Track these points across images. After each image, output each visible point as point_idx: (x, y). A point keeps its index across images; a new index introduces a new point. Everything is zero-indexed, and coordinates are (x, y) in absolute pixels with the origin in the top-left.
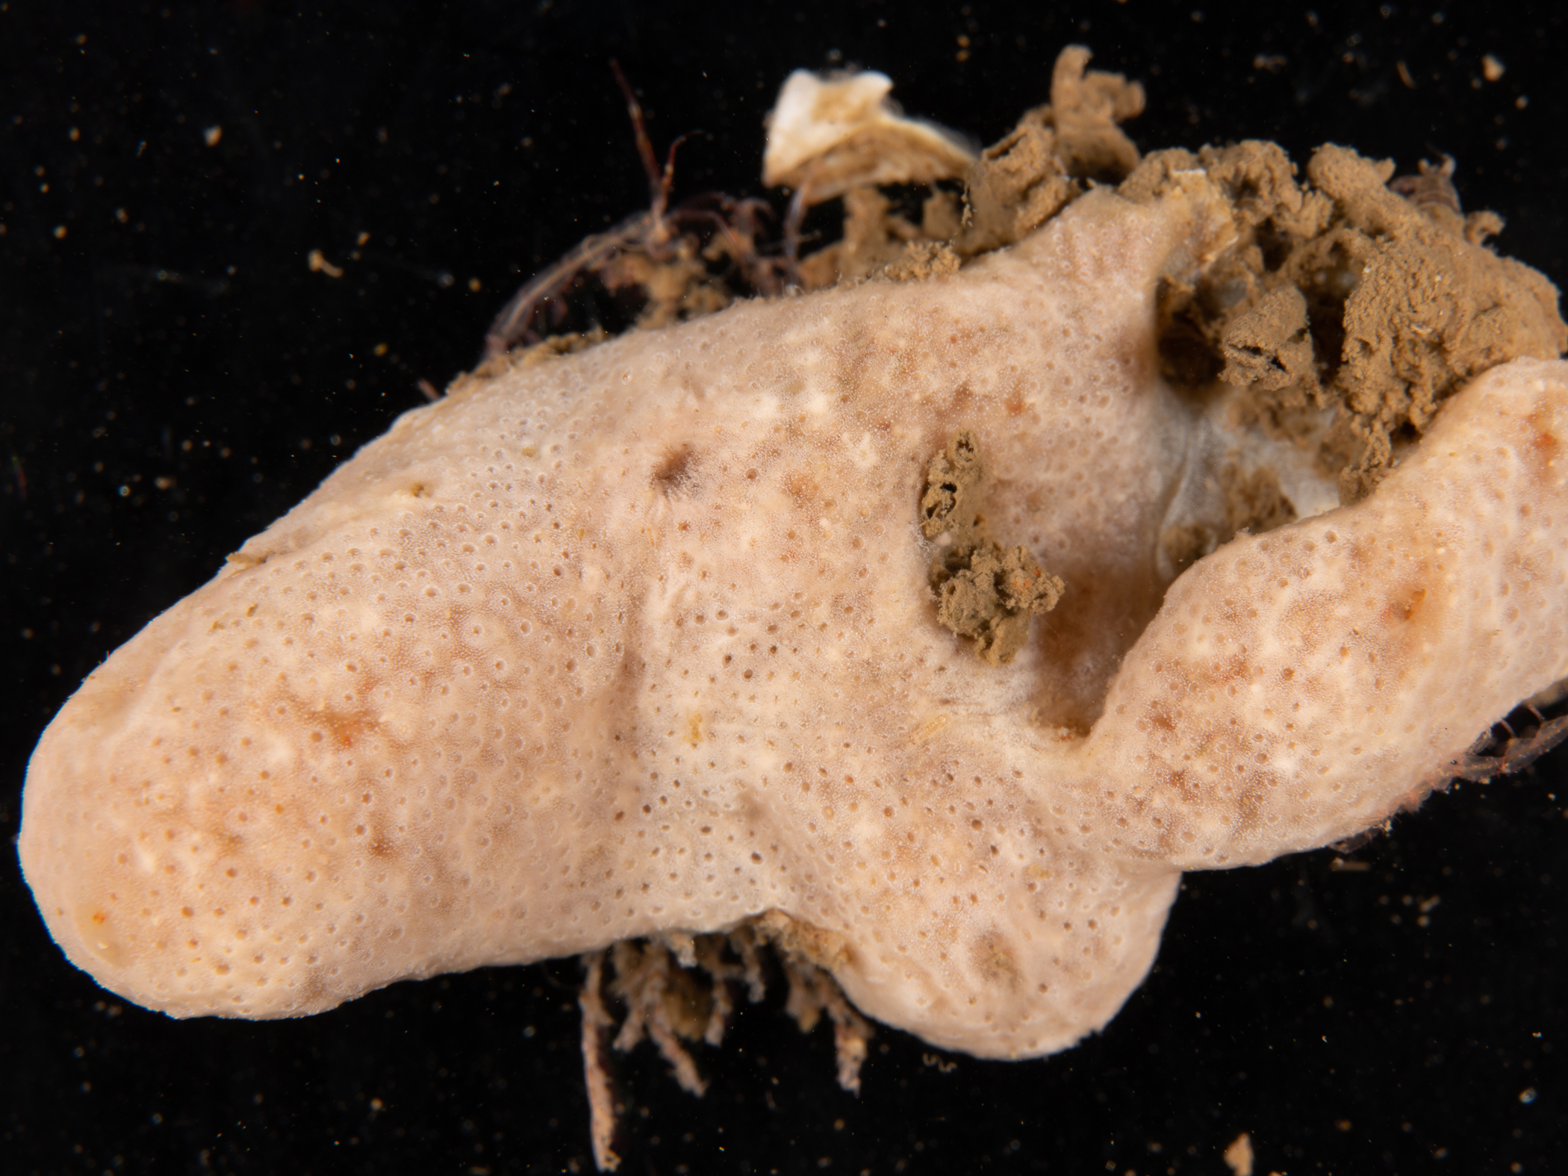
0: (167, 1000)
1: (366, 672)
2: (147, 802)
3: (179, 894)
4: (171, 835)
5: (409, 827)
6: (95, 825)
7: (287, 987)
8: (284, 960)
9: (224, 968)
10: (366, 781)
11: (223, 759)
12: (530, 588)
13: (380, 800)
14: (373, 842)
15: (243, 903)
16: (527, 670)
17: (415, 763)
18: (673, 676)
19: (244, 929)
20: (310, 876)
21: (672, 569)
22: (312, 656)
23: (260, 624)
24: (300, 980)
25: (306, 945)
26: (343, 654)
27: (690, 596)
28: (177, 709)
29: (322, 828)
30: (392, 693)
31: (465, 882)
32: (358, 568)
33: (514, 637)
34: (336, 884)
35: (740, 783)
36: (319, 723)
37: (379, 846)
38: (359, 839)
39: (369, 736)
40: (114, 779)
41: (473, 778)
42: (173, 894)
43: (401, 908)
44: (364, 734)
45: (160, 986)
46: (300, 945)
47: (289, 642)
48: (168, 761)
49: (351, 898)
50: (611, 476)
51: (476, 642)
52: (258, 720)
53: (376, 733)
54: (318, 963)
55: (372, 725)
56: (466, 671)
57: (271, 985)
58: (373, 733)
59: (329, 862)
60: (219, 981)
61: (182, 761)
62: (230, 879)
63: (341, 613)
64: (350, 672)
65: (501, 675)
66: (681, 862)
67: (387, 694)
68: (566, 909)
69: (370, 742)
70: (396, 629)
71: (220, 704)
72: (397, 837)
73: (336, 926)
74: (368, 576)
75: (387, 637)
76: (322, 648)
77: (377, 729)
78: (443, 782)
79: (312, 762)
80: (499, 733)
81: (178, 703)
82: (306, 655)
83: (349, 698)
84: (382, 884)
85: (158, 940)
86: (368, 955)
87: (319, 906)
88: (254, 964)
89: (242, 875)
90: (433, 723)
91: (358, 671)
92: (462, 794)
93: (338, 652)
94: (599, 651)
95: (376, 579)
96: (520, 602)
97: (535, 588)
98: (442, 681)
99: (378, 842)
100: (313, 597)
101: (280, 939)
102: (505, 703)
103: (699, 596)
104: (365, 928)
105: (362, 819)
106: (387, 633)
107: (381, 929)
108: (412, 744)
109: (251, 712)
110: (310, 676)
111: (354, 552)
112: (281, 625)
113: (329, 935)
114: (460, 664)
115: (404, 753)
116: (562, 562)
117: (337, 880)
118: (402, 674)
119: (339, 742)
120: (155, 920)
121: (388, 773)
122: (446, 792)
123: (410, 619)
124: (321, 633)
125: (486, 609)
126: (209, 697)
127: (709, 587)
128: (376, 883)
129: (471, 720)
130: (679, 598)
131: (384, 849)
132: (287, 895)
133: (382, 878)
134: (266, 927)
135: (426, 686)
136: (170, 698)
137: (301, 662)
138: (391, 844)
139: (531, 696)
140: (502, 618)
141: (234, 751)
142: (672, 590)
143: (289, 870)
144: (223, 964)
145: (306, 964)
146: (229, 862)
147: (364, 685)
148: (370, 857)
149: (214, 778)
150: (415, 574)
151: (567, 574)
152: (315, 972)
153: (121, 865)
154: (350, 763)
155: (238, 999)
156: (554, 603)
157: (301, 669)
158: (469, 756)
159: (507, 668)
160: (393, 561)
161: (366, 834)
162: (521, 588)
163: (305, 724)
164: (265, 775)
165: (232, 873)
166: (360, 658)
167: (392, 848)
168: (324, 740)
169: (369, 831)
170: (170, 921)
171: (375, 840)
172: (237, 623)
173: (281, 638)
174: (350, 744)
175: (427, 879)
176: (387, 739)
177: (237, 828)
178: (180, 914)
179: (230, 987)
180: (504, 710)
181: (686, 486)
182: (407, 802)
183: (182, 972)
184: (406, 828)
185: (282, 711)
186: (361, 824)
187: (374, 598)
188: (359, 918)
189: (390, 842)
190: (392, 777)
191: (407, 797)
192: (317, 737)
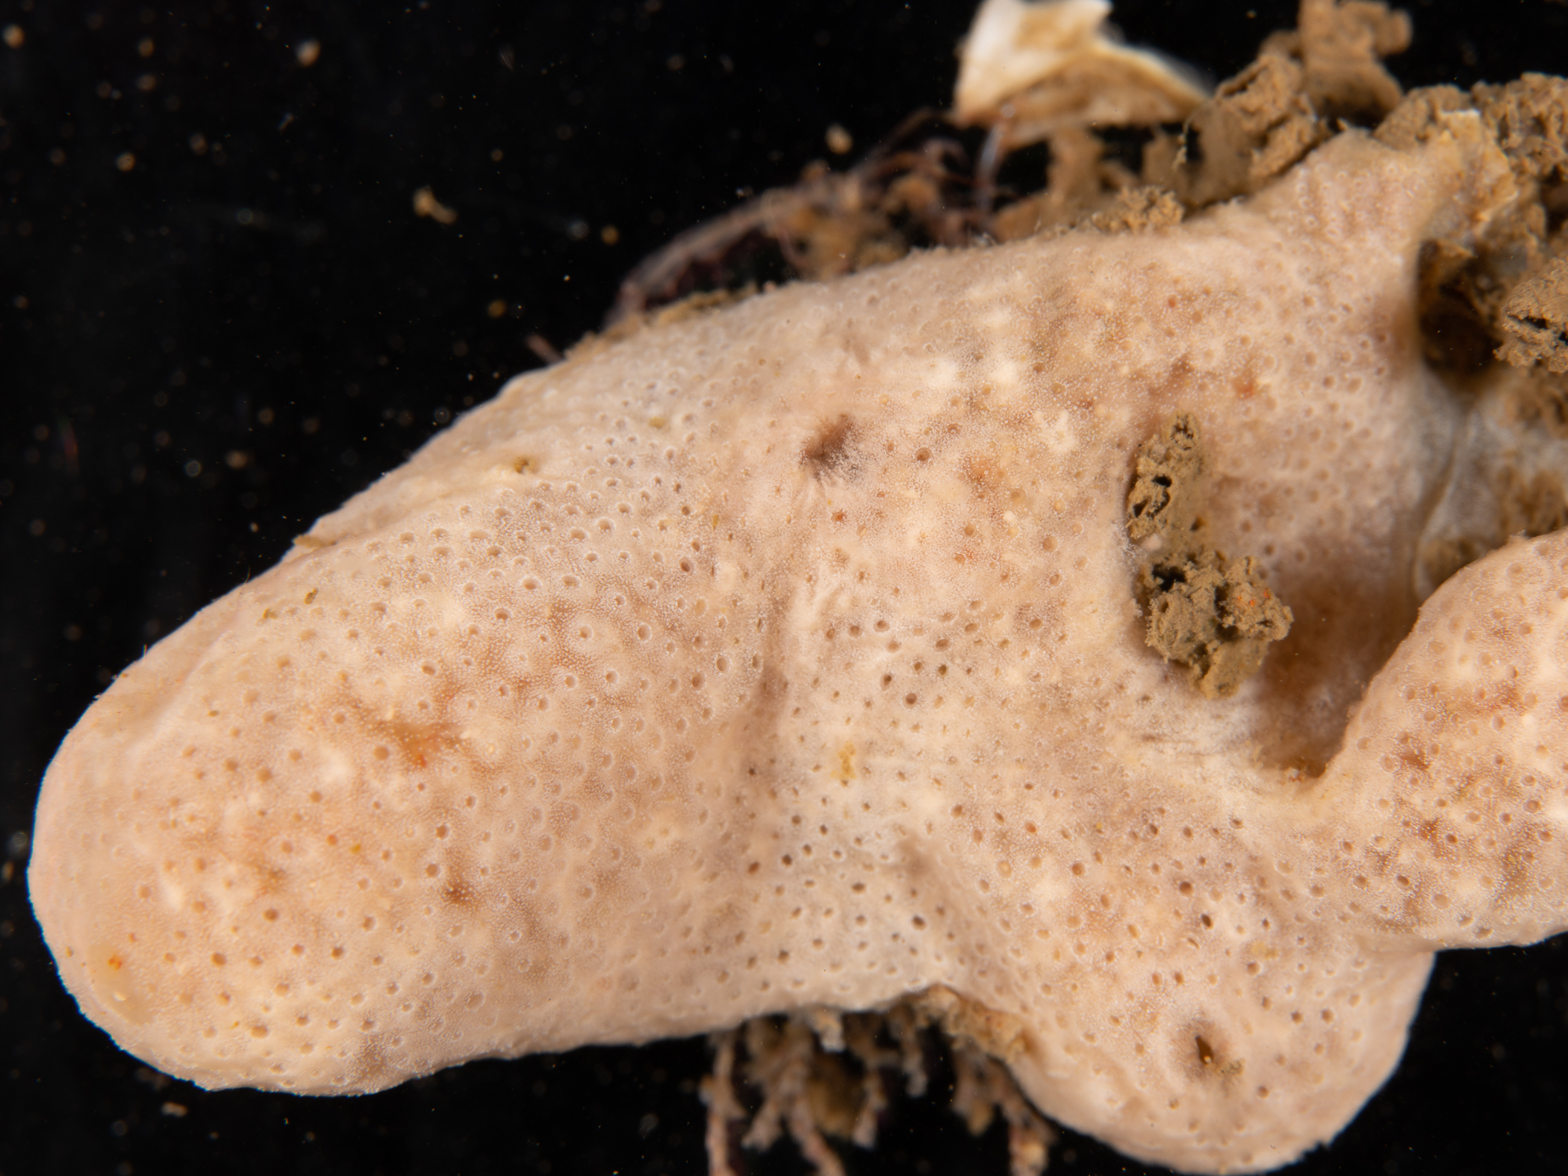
0: (194, 1066)
1: (447, 676)
2: (175, 824)
3: (209, 937)
4: (202, 865)
5: (494, 869)
6: (114, 850)
7: (336, 1056)
8: (334, 1023)
9: (261, 1030)
10: (443, 811)
11: (267, 776)
12: (651, 586)
13: (459, 835)
14: (447, 885)
15: (284, 952)
16: (644, 685)
17: (503, 791)
18: (820, 698)
19: (286, 983)
20: (368, 923)
21: (823, 568)
22: (381, 653)
23: (320, 612)
24: (353, 1049)
25: (360, 1007)
26: (419, 653)
27: (843, 601)
28: (214, 713)
29: (384, 865)
30: (478, 703)
31: (563, 940)
32: (443, 552)
33: (629, 643)
34: (400, 935)
35: (899, 829)
36: (385, 736)
37: (455, 891)
38: (431, 881)
39: (447, 754)
40: (139, 795)
41: (574, 814)
42: (202, 937)
43: (481, 969)
44: (441, 751)
45: (184, 1049)
46: (353, 1007)
47: (354, 635)
48: (201, 775)
49: (417, 952)
50: (753, 453)
51: (582, 647)
52: (311, 729)
53: (456, 751)
54: (376, 1029)
55: (452, 742)
56: (570, 682)
57: (318, 1052)
58: (452, 751)
59: (392, 907)
60: (256, 1045)
61: (218, 777)
62: (268, 923)
63: (419, 604)
64: (427, 675)
65: (613, 689)
66: (827, 926)
67: (471, 705)
68: (687, 979)
69: (448, 762)
70: (485, 627)
71: (266, 707)
72: (479, 881)
73: (398, 985)
74: (455, 562)
75: (474, 636)
76: (393, 645)
77: (457, 746)
78: (536, 816)
79: (375, 784)
80: (607, 760)
81: (216, 705)
82: (373, 651)
83: (423, 706)
84: (457, 938)
85: (181, 991)
86: (438, 1024)
87: (378, 960)
88: (297, 1026)
89: (284, 918)
90: (527, 743)
91: (437, 674)
92: (560, 833)
93: (412, 649)
94: (732, 665)
95: (464, 566)
96: (639, 603)
97: (658, 585)
98: (540, 692)
99: (454, 887)
100: (386, 584)
101: (328, 997)
102: (616, 723)
103: (855, 602)
104: (435, 990)
105: (434, 856)
106: (474, 631)
107: (456, 994)
108: (500, 768)
109: (302, 718)
110: (377, 676)
111: (439, 534)
112: (345, 614)
113: (389, 996)
114: (562, 673)
115: (490, 778)
116: (691, 555)
117: (400, 929)
118: (491, 682)
119: (409, 760)
120: (181, 968)
121: (470, 802)
122: (540, 829)
123: (502, 616)
124: (393, 627)
125: (595, 607)
126: (253, 699)
127: (866, 591)
128: (449, 936)
129: (575, 742)
130: (830, 604)
131: (461, 895)
132: (338, 945)
133: (457, 930)
134: (312, 982)
135: (520, 698)
136: (207, 700)
137: (368, 658)
138: (470, 889)
139: (649, 716)
140: (616, 620)
141: (281, 766)
142: (822, 594)
143: (341, 914)
144: (260, 1024)
145: (360, 1030)
146: (269, 902)
147: (444, 692)
148: (444, 904)
149: (255, 799)
150: (511, 562)
151: (696, 570)
152: (373, 1041)
153: (142, 900)
154: (421, 787)
155: (278, 1068)
156: (680, 604)
157: (367, 667)
158: (571, 785)
159: (620, 681)
160: (487, 546)
161: (440, 876)
162: (639, 585)
163: (369, 736)
164: (317, 797)
165: (272, 915)
166: (439, 658)
167: (472, 894)
168: (391, 757)
169: (443, 873)
170: (198, 970)
171: (450, 883)
172: (293, 612)
173: (345, 630)
174: (424, 764)
175: (515, 935)
176: (470, 760)
177: (280, 860)
178: (209, 961)
179: (268, 1053)
180: (614, 732)
181: (842, 467)
182: (492, 838)
183: (211, 1032)
184: (490, 871)
185: (341, 719)
186: (434, 862)
187: (461, 588)
188: (428, 978)
189: (469, 886)
190: (475, 807)
191: (492, 832)
192: (383, 753)
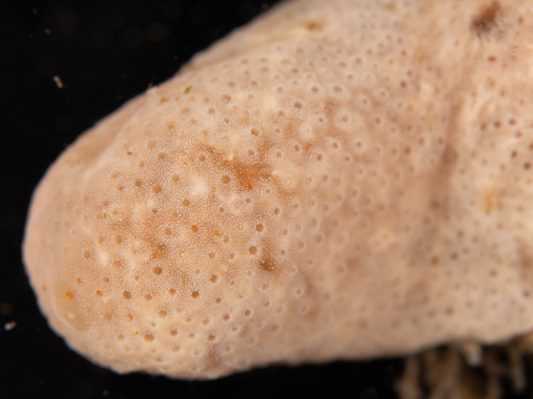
0: (112, 357)
1: (265, 138)
2: (105, 215)
3: (122, 281)
4: (119, 240)
5: (289, 252)
6: (71, 230)
7: (192, 355)
8: (192, 335)
9: (150, 337)
10: (260, 216)
11: (158, 190)
12: (383, 94)
13: (269, 230)
14: (261, 260)
15: (164, 292)
16: (378, 150)
17: (296, 206)
18: (476, 164)
19: (164, 310)
20: (214, 278)
21: (481, 88)
22: (227, 121)
23: (193, 99)
24: (203, 351)
25: (207, 327)
26: (249, 123)
27: (491, 108)
28: (130, 153)
29: (225, 246)
30: (283, 154)
31: (327, 297)
32: (265, 70)
33: (370, 127)
34: (232, 287)
36: (228, 170)
37: (266, 263)
38: (252, 257)
39: (264, 182)
40: (86, 199)
41: (335, 223)
42: (118, 282)
43: (279, 310)
44: (260, 180)
45: (106, 347)
46: (203, 327)
47: (212, 111)
48: (121, 189)
49: (241, 297)
51: (343, 127)
52: (185, 164)
53: (269, 180)
54: (216, 341)
55: (267, 176)
56: (335, 146)
57: (182, 352)
58: (267, 180)
59: (228, 270)
60: (147, 346)
61: (131, 190)
62: (155, 275)
63: (251, 97)
64: (253, 136)
65: (360, 151)
66: (475, 295)
67: (279, 155)
68: (395, 323)
69: (264, 186)
70: (288, 112)
71: (161, 150)
72: (280, 259)
73: (230, 315)
74: (272, 75)
75: (281, 117)
76: (235, 118)
77: (270, 178)
78: (314, 222)
79: (221, 197)
80: (355, 193)
81: (131, 149)
82: (222, 120)
83: (251, 153)
84: (265, 291)
85: (105, 313)
86: (252, 341)
87: (218, 300)
88: (170, 336)
89: (165, 273)
90: (310, 179)
91: (259, 135)
92: (328, 233)
93: (245, 121)
94: (428, 143)
95: (277, 77)
96: (377, 104)
97: (387, 94)
98: (318, 151)
99: (265, 261)
100: (232, 85)
101: (189, 320)
102: (361, 172)
103: (498, 109)
104: (252, 321)
105: (254, 242)
106: (281, 114)
107: (264, 324)
108: (294, 193)
109: (180, 158)
110: (224, 134)
111: (263, 60)
112: (207, 100)
113: (224, 322)
114: (331, 140)
115: (289, 198)
116: (407, 79)
117: (232, 283)
118: (290, 143)
119: (242, 184)
120: (105, 299)
121: (276, 211)
122: (316, 230)
123: (298, 106)
124: (235, 108)
125: (351, 104)
126: (152, 145)
127: (505, 102)
128: (261, 289)
129: (337, 182)
130: (484, 109)
131: (269, 266)
132: (196, 290)
133: (265, 286)
134: (179, 311)
135: (306, 153)
136: (126, 147)
137: (219, 125)
138: (275, 263)
139: (380, 169)
140: (363, 113)
141: (167, 185)
142: (480, 103)
143: (198, 272)
144: (149, 334)
145: (206, 341)
146: (158, 263)
147: (263, 146)
148: (258, 270)
149: (151, 203)
150: (304, 76)
151: (410, 87)
152: (214, 348)
153: (85, 259)
154: (248, 201)
155: (159, 360)
156: (400, 105)
157: (218, 129)
158: (334, 207)
159: (365, 147)
160: (290, 67)
161: (257, 254)
162: (376, 93)
163: (218, 169)
164: (187, 203)
165: (158, 271)
166: (261, 127)
167: (275, 265)
168: (231, 182)
169: (259, 252)
170: (115, 301)
171: (263, 258)
172: (177, 99)
173: (206, 108)
174: (250, 187)
175: (299, 292)
176: (277, 187)
177: (164, 239)
178: (121, 295)
179: (154, 351)
180: (360, 177)
182: (289, 234)
183: (121, 337)
184: (287, 252)
185: (203, 159)
186: (254, 245)
187: (274, 89)
188: (247, 313)
189: (274, 261)
190: (279, 215)
191: (289, 230)
192: (226, 180)
